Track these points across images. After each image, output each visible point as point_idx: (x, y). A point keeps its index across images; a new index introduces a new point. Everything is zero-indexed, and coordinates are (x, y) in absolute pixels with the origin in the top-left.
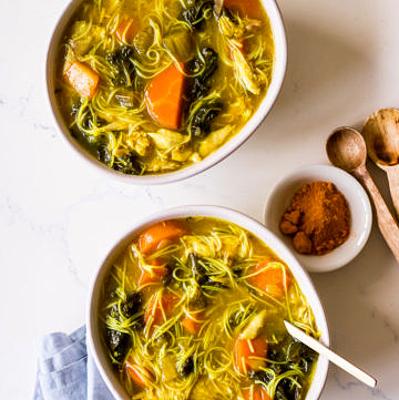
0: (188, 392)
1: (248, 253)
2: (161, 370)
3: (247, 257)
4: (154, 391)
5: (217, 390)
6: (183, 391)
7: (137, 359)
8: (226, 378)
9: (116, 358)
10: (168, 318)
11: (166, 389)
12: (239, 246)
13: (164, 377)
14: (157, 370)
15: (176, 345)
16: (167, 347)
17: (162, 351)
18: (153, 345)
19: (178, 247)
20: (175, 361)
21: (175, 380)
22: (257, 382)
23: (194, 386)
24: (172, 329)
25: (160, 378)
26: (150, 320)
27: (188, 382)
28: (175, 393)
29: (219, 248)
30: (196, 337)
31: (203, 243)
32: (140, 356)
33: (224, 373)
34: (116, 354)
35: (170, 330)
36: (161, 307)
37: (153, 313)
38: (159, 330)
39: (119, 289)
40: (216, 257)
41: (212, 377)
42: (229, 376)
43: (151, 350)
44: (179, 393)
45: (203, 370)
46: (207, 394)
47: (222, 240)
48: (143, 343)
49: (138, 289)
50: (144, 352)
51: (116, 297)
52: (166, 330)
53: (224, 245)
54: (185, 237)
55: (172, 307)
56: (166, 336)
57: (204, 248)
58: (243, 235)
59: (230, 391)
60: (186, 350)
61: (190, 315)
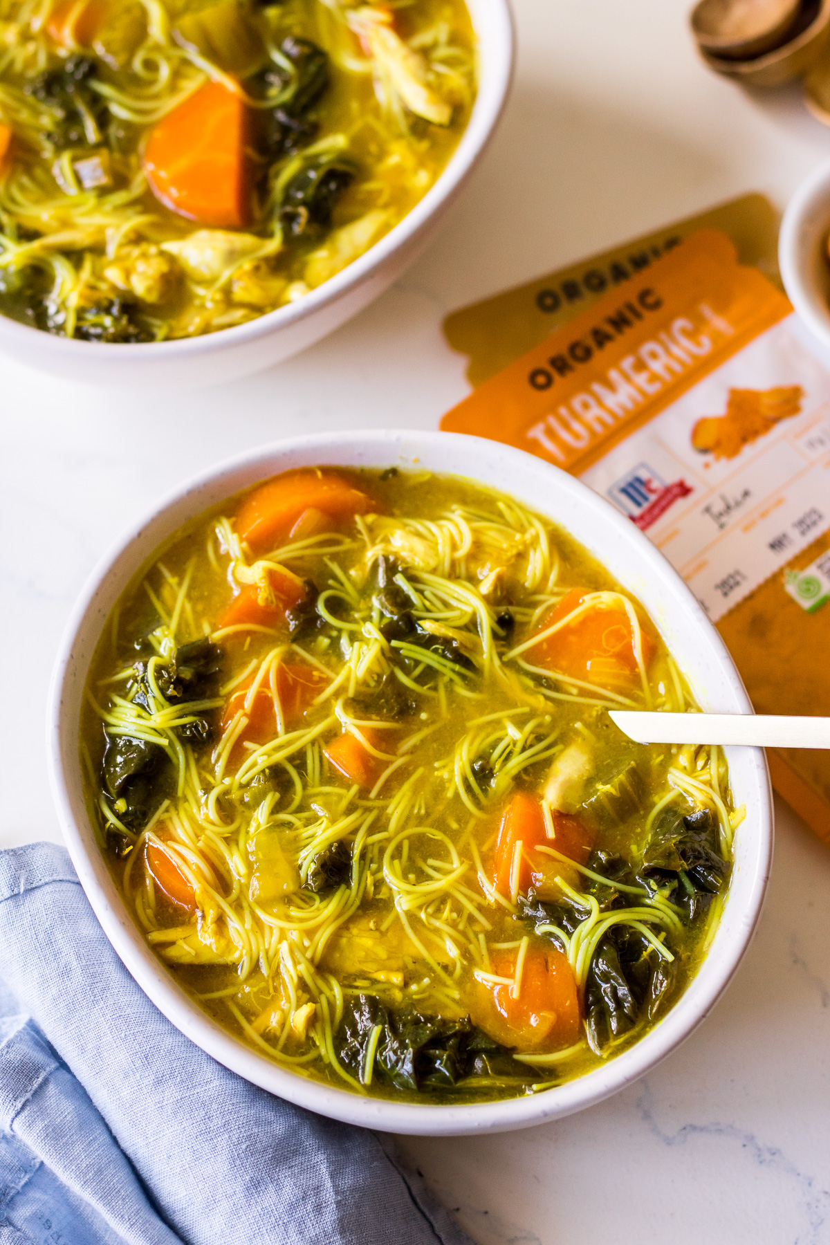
0: (323, 937)
1: (545, 578)
2: (249, 865)
3: (539, 589)
4: (221, 921)
5: (416, 945)
6: (310, 933)
7: (180, 827)
8: (446, 913)
9: (119, 816)
10: (291, 726)
11: (257, 921)
12: (521, 556)
13: (255, 883)
14: (236, 865)
15: (302, 808)
16: (278, 807)
17: (261, 815)
18: (235, 796)
19: (348, 544)
20: (295, 846)
21: (287, 900)
22: (542, 928)
23: (345, 927)
24: (298, 760)
25: (244, 889)
26: (235, 724)
27: (327, 910)
28: (283, 936)
29: (463, 551)
30: (364, 793)
31: (418, 534)
32: (193, 820)
33: (443, 899)
34: (121, 805)
35: (291, 759)
36: (273, 693)
37: (248, 704)
38: (260, 757)
39: (158, 632)
40: (453, 575)
41: (403, 904)
42: (458, 909)
43: (227, 809)
44: (295, 936)
45: (379, 884)
46: (382, 953)
47: (475, 531)
48: (207, 789)
49: (216, 636)
50: (207, 811)
51: (149, 650)
52: (279, 757)
53: (478, 545)
54: (371, 518)
55: (306, 703)
56: (278, 777)
57: (419, 545)
58: (538, 529)
59: (453, 952)
60: (333, 821)
61: (354, 728)
